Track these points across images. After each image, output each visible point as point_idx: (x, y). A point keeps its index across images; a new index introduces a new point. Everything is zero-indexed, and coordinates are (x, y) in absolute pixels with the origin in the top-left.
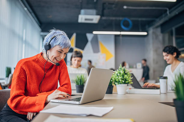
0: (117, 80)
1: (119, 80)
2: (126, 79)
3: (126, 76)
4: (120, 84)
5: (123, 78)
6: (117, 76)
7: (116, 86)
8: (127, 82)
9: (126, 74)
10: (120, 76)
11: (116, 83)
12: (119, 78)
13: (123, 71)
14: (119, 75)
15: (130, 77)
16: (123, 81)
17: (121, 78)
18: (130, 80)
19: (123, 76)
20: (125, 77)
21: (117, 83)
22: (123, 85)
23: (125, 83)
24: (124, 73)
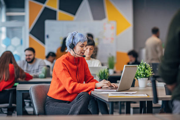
0: (139, 74)
1: (141, 74)
2: (147, 74)
3: (147, 70)
4: (141, 78)
5: (144, 73)
6: (138, 71)
7: (138, 80)
8: (147, 76)
9: (147, 69)
10: (141, 71)
11: (137, 77)
12: (141, 72)
13: (144, 66)
14: (140, 69)
15: (151, 71)
16: (144, 75)
17: (142, 72)
18: (150, 74)
19: (144, 71)
20: (146, 72)
21: (139, 77)
22: (144, 79)
23: (146, 77)
24: (146, 67)
